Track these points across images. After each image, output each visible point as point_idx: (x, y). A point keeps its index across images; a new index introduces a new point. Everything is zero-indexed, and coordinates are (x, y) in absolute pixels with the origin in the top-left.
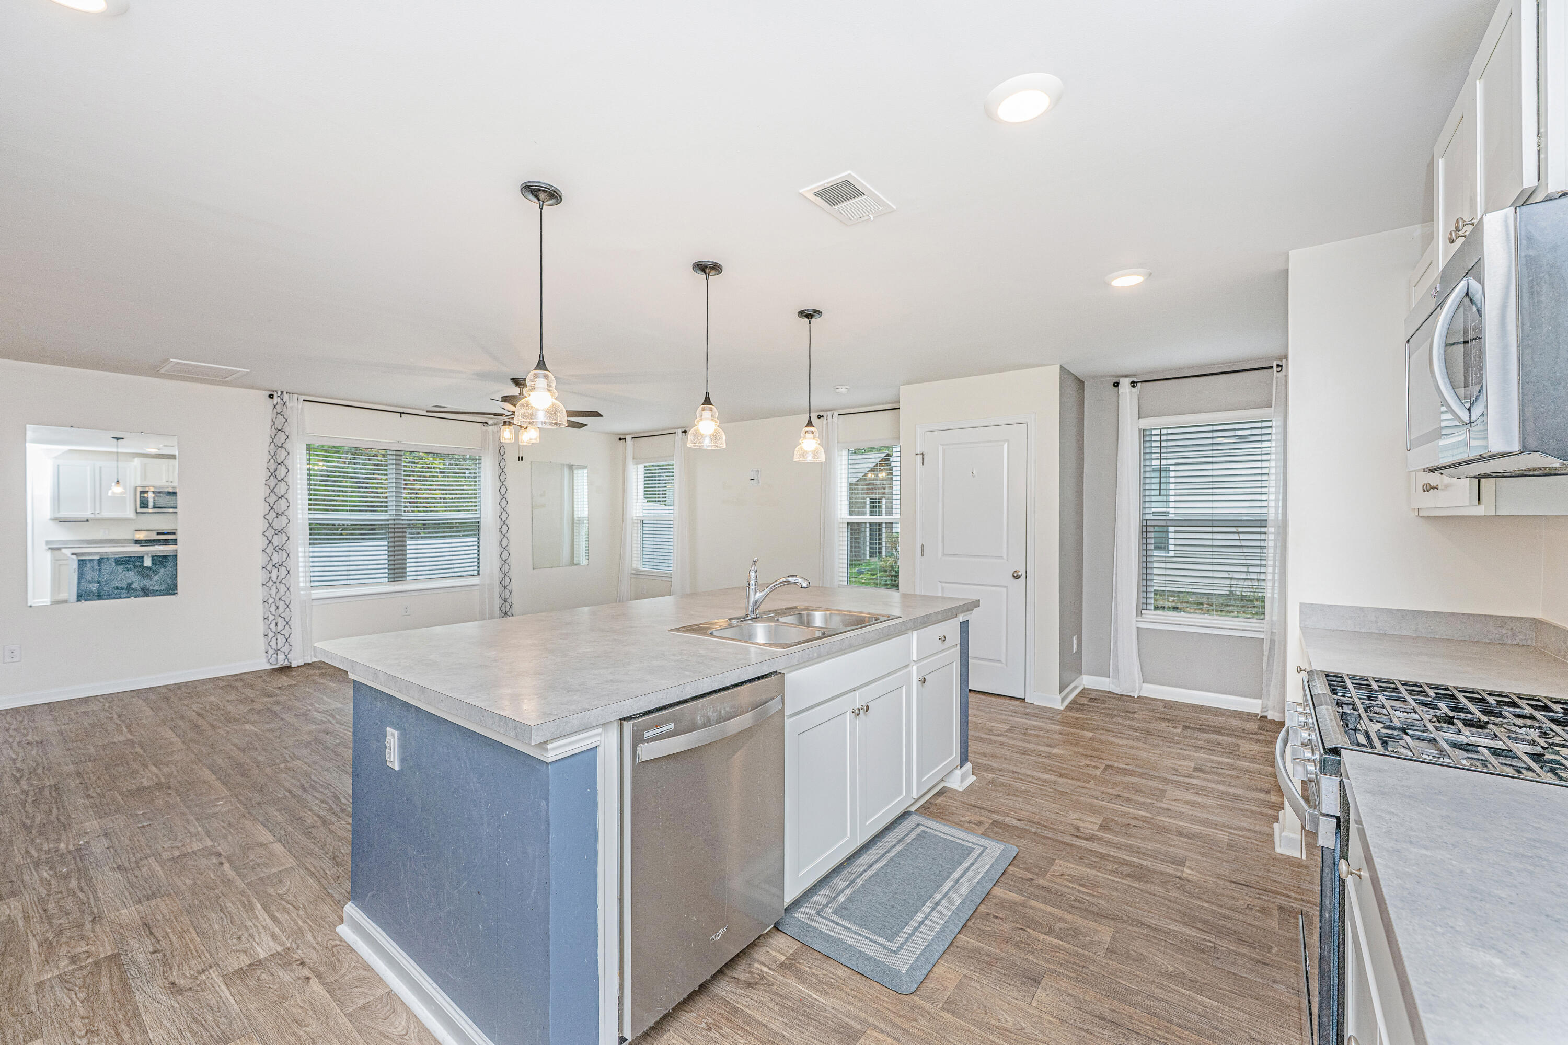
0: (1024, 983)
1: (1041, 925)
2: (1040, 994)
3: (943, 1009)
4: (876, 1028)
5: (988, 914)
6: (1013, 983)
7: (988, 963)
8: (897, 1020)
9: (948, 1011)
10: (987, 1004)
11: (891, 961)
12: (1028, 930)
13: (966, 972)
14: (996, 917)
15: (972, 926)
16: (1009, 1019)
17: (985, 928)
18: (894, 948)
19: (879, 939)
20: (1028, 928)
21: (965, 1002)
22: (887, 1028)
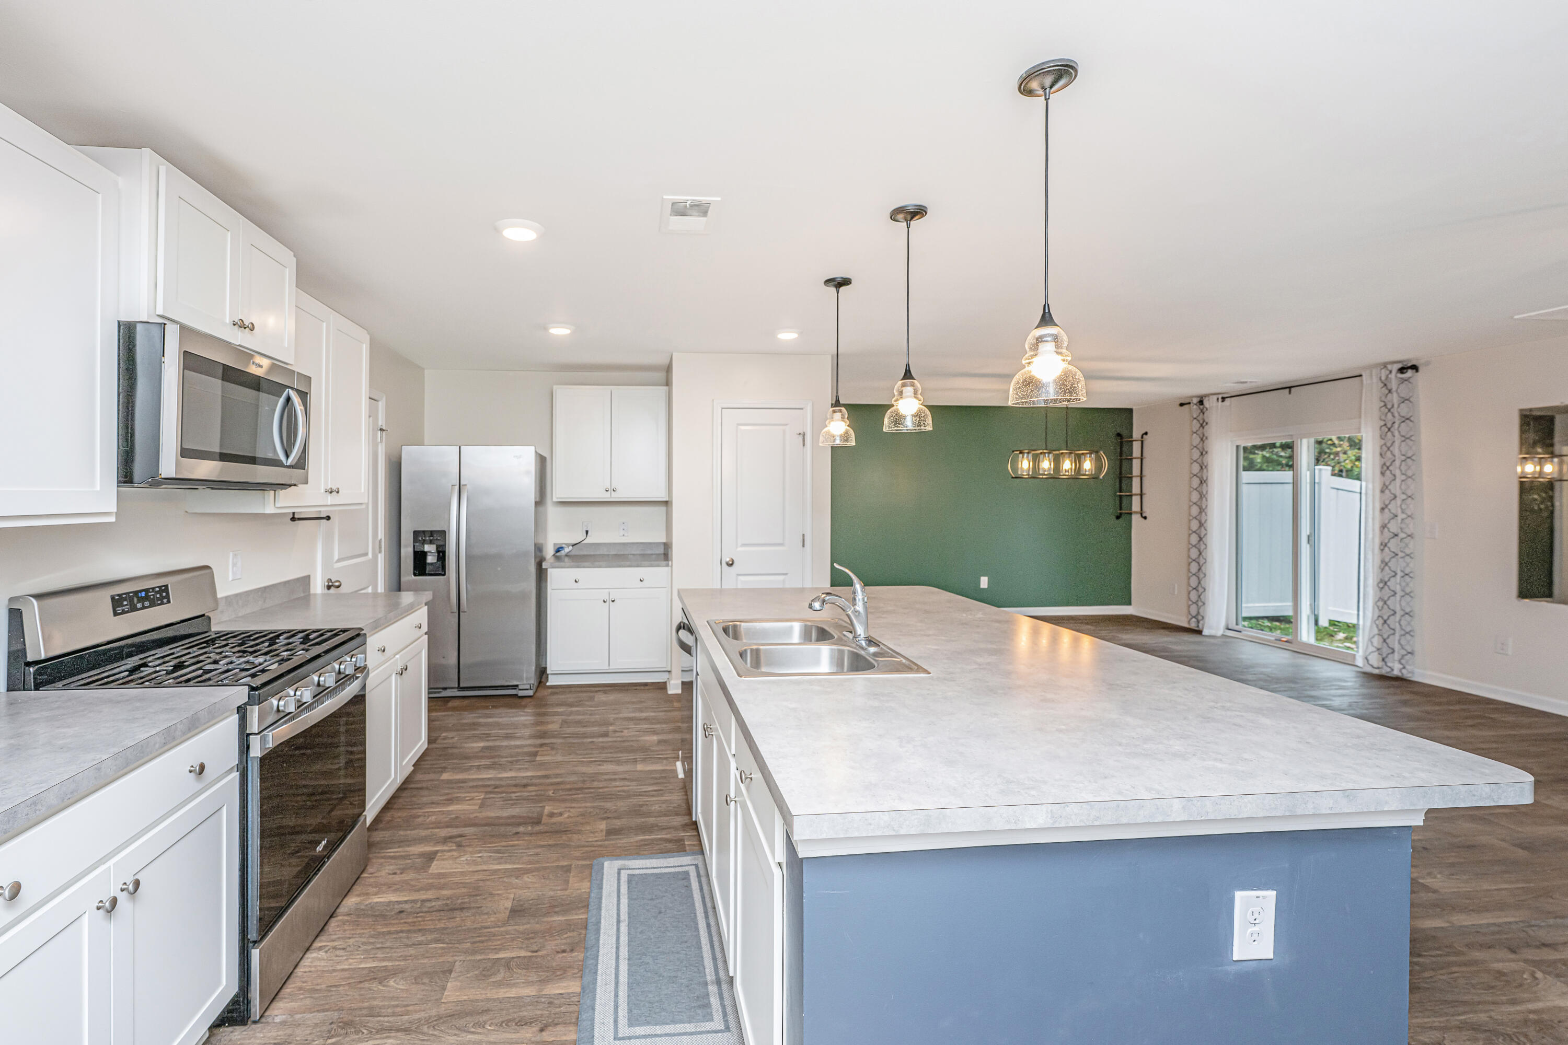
0: (521, 906)
1: (518, 966)
2: (509, 904)
3: (571, 866)
4: (601, 841)
5: (572, 951)
6: (531, 902)
7: (555, 906)
8: (593, 849)
9: (566, 866)
10: (543, 880)
11: (618, 863)
12: (530, 954)
13: (567, 893)
14: (564, 951)
15: (580, 931)
16: (527, 879)
17: (569, 934)
18: (622, 871)
19: (637, 872)
20: (530, 956)
21: (559, 875)
22: (595, 844)
